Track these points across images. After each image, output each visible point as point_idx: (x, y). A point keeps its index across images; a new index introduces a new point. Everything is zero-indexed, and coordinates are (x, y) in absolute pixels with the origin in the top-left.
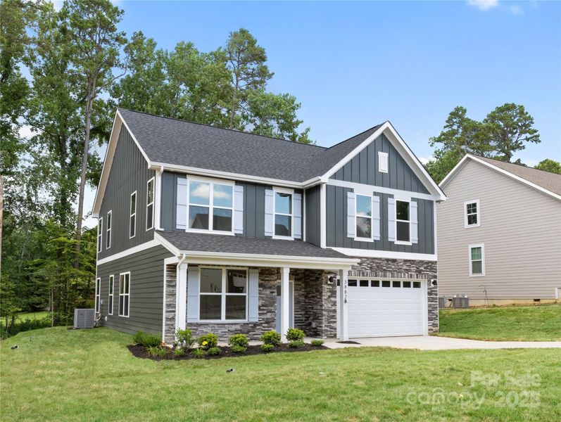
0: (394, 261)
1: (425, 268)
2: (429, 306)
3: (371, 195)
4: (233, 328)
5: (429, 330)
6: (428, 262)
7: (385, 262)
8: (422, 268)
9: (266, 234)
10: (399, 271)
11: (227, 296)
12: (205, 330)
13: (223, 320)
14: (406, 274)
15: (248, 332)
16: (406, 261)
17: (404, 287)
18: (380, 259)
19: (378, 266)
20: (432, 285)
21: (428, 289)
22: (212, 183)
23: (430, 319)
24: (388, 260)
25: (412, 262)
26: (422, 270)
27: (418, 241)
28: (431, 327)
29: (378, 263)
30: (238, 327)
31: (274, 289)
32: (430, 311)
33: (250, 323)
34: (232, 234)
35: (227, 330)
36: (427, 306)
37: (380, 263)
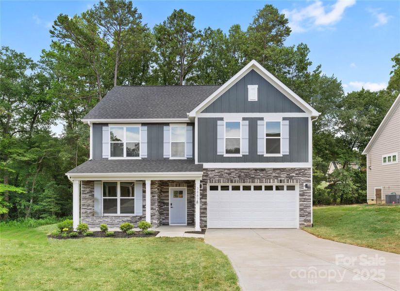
0: (262, 170)
1: (296, 174)
2: (301, 205)
3: (240, 121)
4: (125, 219)
5: (300, 224)
6: (301, 169)
7: (254, 171)
8: (294, 175)
9: (164, 157)
10: (268, 178)
11: (121, 199)
12: (106, 220)
13: (119, 214)
14: (276, 180)
15: (136, 222)
16: (275, 170)
17: (276, 190)
18: (249, 169)
19: (246, 175)
20: (305, 188)
21: (300, 191)
22: (125, 127)
23: (301, 216)
24: (256, 170)
25: (282, 170)
26: (293, 176)
27: (290, 152)
28: (303, 223)
29: (246, 172)
30: (129, 219)
31: (155, 194)
32: (301, 210)
33: (136, 216)
34: (139, 158)
35: (121, 220)
36: (299, 205)
37: (248, 172)
